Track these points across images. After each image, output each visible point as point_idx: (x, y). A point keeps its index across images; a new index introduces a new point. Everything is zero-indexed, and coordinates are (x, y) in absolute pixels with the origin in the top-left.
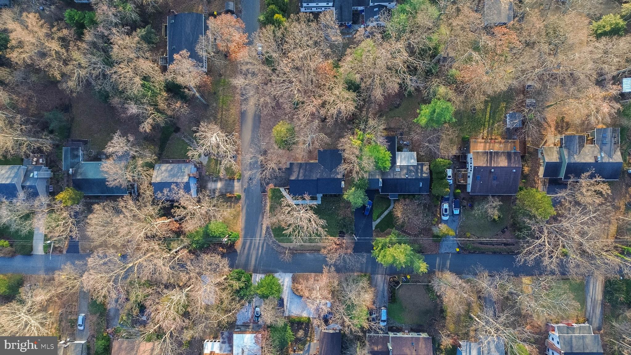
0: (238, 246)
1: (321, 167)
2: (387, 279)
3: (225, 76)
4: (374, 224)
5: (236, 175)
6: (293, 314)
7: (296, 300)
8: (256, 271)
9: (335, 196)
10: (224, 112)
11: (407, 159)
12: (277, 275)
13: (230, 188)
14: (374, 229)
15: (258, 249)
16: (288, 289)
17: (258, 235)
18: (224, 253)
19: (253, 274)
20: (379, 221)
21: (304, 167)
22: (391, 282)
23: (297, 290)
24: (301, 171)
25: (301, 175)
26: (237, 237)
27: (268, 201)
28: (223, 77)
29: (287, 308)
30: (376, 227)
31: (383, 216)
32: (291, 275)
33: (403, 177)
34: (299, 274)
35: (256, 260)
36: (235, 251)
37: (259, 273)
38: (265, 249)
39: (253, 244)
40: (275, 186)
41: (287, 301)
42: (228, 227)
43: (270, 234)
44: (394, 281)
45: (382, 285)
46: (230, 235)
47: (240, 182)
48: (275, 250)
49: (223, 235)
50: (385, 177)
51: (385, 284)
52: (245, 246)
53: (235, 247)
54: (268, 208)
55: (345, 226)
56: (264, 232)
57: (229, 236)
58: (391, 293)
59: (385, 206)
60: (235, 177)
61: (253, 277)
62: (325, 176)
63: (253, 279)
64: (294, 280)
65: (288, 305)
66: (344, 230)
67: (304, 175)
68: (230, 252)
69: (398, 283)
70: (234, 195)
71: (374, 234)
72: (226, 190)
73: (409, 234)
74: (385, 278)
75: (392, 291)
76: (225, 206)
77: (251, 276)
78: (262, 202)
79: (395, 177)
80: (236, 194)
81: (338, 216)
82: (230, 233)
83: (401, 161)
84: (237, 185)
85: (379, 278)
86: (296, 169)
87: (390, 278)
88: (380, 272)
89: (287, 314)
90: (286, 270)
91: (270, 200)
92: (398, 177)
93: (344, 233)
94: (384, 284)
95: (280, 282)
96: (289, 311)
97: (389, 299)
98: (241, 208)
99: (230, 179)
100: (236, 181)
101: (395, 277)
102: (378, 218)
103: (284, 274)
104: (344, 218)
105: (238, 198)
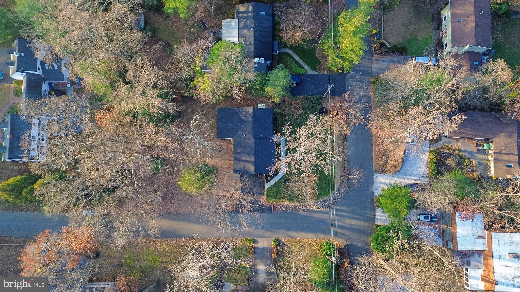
0: (341, 243)
1: (239, 134)
2: (377, 57)
3: (122, 258)
4: (310, 72)
5: (249, 245)
6: (426, 173)
7: (407, 168)
8: (373, 219)
9: (275, 119)
10: (168, 260)
11: (231, 31)
12: (377, 193)
13: (266, 253)
14: (316, 73)
15: (344, 216)
16: (393, 179)
17: (326, 216)
18: (350, 262)
19: (376, 223)
20: (306, 67)
21: (239, 156)
22: (381, 53)
23: (394, 166)
24: (243, 158)
25: (248, 159)
26: (328, 244)
27: (282, 203)
28: (123, 261)
29: (419, 180)
30: (315, 70)
31: (301, 62)
32: (375, 175)
33: (253, 33)
34: (374, 164)
35: (358, 219)
36: (347, 247)
37: (375, 215)
38: (343, 208)
39: (337, 223)
40: (263, 194)
41: (408, 179)
42: (316, 257)
43: (325, 201)
44: (380, 49)
45: (385, 63)
46: (326, 253)
47: (258, 239)
48: (344, 195)
49: (327, 262)
50: (253, 54)
51: (384, 59)
52: (340, 234)
53: (342, 247)
54: (291, 204)
55: (313, 107)
56: (321, 209)
57: (328, 255)
58: (394, 52)
59: (288, 59)
60: (251, 246)
61: (379, 223)
62: (250, 128)
63: (382, 224)
64: (382, 171)
65: (413, 178)
66: (318, 107)
67: (249, 154)
68: (348, 254)
69: (382, 45)
70: (274, 248)
71: (322, 72)
72: (267, 258)
73: (322, 31)
74: (376, 60)
75: (392, 52)
76: (290, 258)
77: (378, 226)
78: (284, 212)
79: (253, 42)
80: (273, 245)
81: (301, 116)
82: (324, 253)
83: (233, 37)
84: (262, 244)
85: (376, 66)
86: (241, 165)
87: (376, 54)
88: (369, 65)
89: (426, 180)
90: (369, 181)
91: (281, 200)
92: (252, 39)
93: (322, 109)
94: (383, 61)
95: (386, 187)
96: (422, 177)
97: (402, 55)
98: (290, 239)
99: (254, 253)
100: (256, 245)
101: (375, 48)
102: (303, 68)
103: (375, 184)
104: (304, 108)
105: (279, 243)
